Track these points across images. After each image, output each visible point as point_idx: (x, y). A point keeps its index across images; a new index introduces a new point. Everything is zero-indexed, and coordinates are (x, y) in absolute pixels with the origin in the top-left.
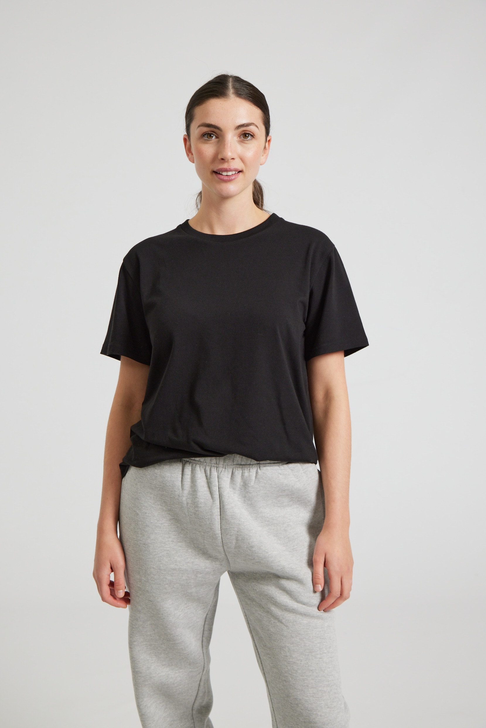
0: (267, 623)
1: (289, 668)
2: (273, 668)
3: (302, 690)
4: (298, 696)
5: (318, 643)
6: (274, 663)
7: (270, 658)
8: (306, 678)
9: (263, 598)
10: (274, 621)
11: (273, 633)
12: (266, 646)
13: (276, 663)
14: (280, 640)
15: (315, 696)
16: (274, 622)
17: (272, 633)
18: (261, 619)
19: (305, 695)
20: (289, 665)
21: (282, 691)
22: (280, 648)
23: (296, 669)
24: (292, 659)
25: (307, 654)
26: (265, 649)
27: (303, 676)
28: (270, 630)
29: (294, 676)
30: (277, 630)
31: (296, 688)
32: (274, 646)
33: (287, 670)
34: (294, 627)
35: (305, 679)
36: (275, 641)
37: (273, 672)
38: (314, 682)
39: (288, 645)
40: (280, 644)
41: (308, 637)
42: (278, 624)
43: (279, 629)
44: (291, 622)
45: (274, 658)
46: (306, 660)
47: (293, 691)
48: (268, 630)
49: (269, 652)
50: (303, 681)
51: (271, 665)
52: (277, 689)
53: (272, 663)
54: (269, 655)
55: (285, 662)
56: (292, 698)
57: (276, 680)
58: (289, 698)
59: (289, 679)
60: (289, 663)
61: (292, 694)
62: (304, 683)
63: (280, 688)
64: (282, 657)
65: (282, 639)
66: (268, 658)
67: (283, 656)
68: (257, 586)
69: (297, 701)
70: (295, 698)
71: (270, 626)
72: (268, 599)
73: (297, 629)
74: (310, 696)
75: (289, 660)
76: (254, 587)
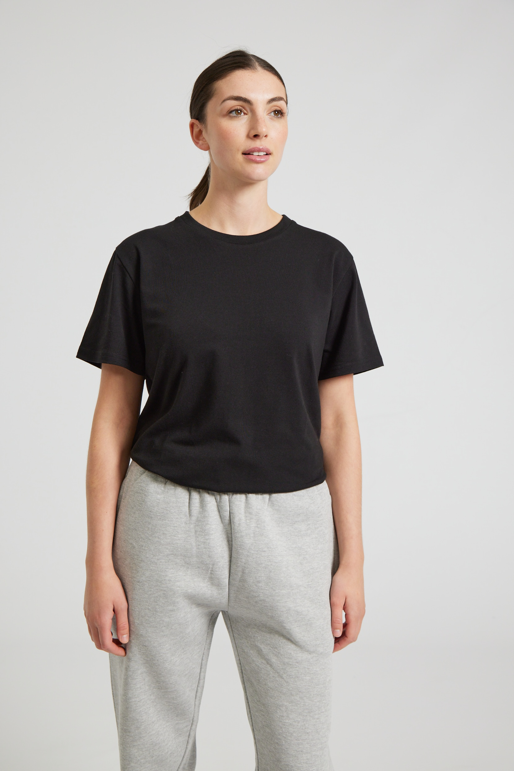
0: (264, 676)
1: (284, 730)
2: (266, 727)
3: (296, 756)
4: (290, 762)
5: (318, 702)
6: (268, 721)
7: (263, 715)
8: (301, 742)
9: (265, 648)
10: (273, 675)
11: (271, 688)
12: (259, 701)
13: (270, 722)
14: (277, 698)
15: (308, 763)
16: (273, 677)
17: (269, 689)
18: (258, 670)
19: (298, 761)
20: (284, 726)
21: (273, 754)
22: (276, 706)
23: (292, 732)
24: (289, 720)
25: (306, 714)
26: (258, 705)
27: (299, 740)
28: (268, 685)
29: (288, 739)
30: (276, 686)
31: (288, 753)
32: (269, 703)
33: (281, 732)
34: (295, 683)
35: (301, 744)
36: (272, 698)
37: (265, 731)
38: (309, 747)
39: (286, 704)
40: (277, 702)
41: (309, 695)
42: (277, 679)
43: (278, 685)
44: (292, 678)
45: (268, 716)
46: (303, 722)
47: (285, 756)
48: (265, 684)
49: (263, 708)
50: (297, 746)
51: (263, 723)
52: (267, 750)
53: (265, 722)
54: (263, 712)
55: (280, 723)
56: (283, 763)
57: (267, 741)
58: (280, 764)
59: (283, 742)
60: (284, 725)
61: (283, 759)
62: (299, 748)
63: (271, 750)
64: (277, 717)
65: (280, 697)
66: (261, 715)
67: (279, 716)
68: (258, 633)
69: (288, 768)
70: (286, 764)
71: (268, 681)
72: (270, 649)
73: (299, 686)
74: (303, 763)
75: (285, 721)
76: (255, 634)
